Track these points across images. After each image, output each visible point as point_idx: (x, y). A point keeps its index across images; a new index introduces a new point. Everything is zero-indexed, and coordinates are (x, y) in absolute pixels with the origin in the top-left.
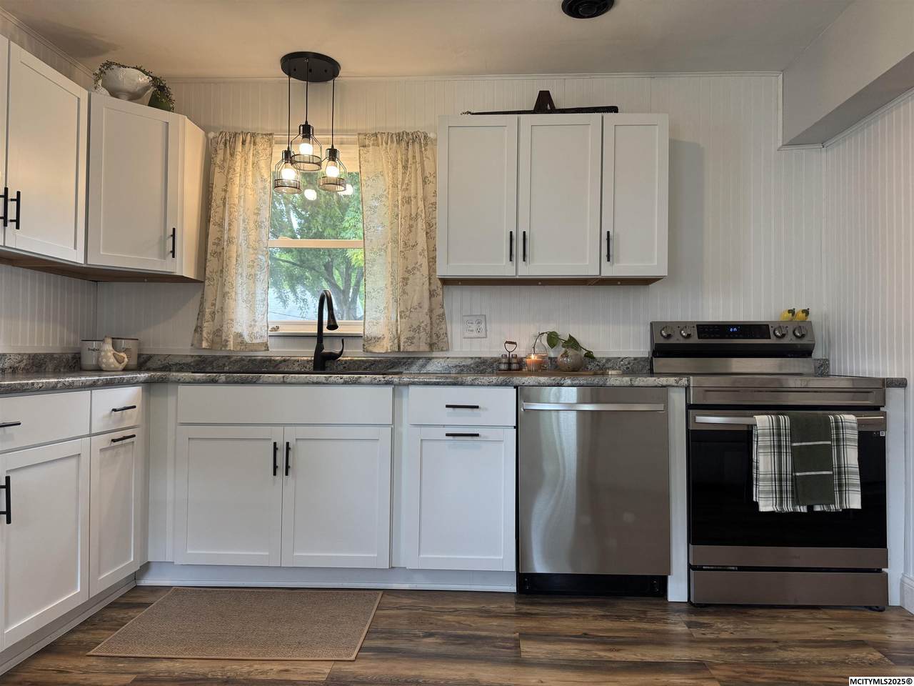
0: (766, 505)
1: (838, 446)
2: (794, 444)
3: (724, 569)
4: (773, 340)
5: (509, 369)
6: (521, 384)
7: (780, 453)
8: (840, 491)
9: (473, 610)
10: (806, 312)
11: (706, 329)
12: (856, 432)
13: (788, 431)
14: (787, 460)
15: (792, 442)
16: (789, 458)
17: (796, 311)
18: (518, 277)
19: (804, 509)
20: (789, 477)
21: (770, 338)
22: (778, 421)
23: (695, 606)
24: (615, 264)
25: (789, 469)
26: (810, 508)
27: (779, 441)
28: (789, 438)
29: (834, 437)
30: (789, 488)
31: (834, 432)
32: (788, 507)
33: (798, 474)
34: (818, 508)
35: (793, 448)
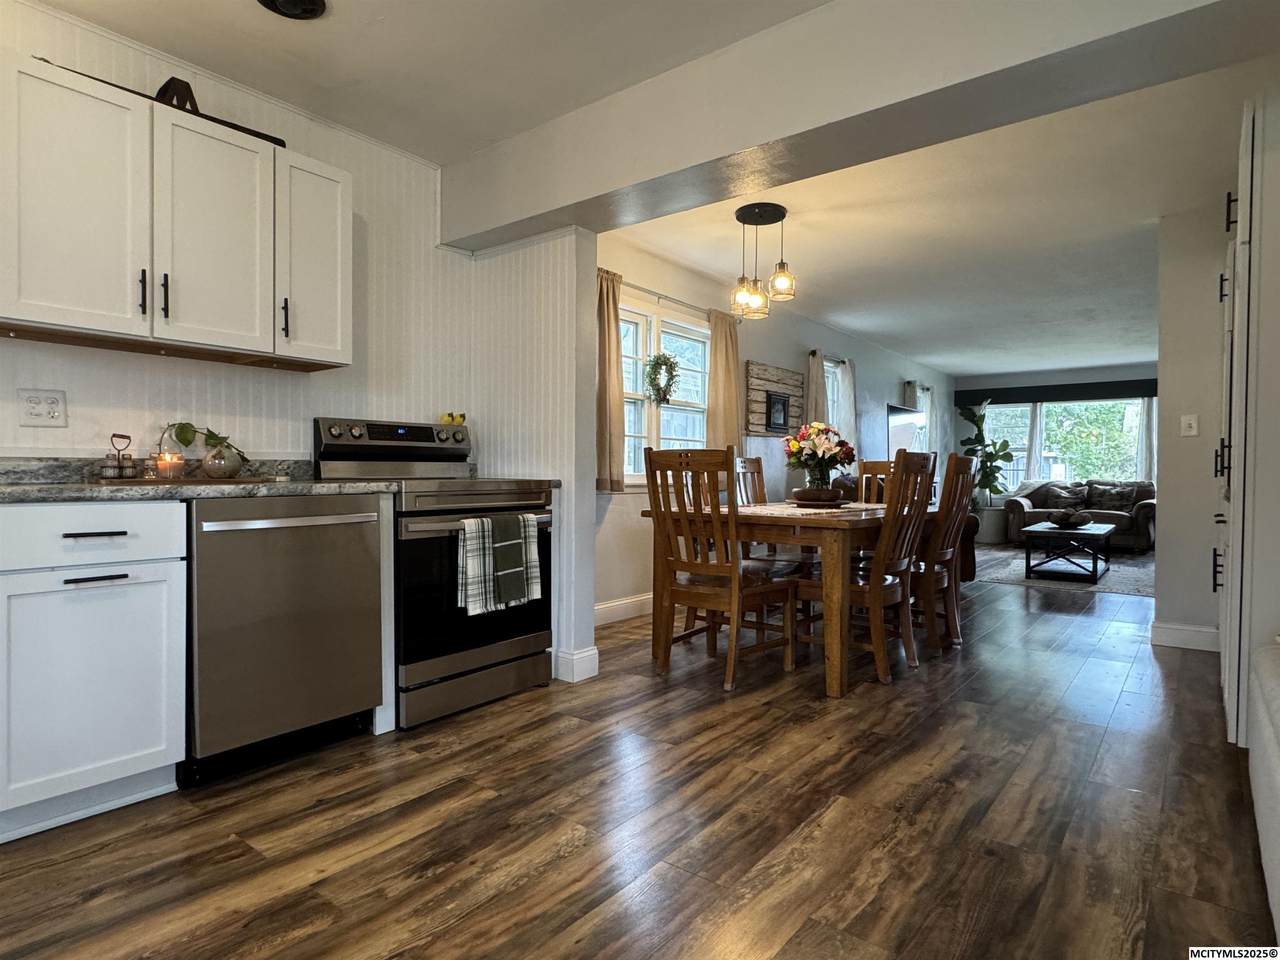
0: (475, 609)
1: (526, 543)
2: (497, 545)
3: (429, 684)
4: (437, 444)
5: (121, 477)
6: (195, 496)
7: (484, 555)
8: (528, 585)
9: (134, 835)
10: (463, 416)
11: (375, 429)
12: (536, 529)
13: (490, 533)
14: (490, 560)
15: (494, 543)
16: (491, 558)
17: (454, 415)
18: (151, 340)
19: (502, 607)
20: (491, 577)
21: (434, 441)
22: (483, 523)
23: (404, 732)
24: (293, 343)
25: (491, 570)
26: (507, 605)
27: (484, 543)
28: (491, 540)
29: (523, 535)
30: (492, 588)
31: (522, 530)
32: (492, 608)
33: (500, 574)
34: (513, 604)
35: (494, 549)
